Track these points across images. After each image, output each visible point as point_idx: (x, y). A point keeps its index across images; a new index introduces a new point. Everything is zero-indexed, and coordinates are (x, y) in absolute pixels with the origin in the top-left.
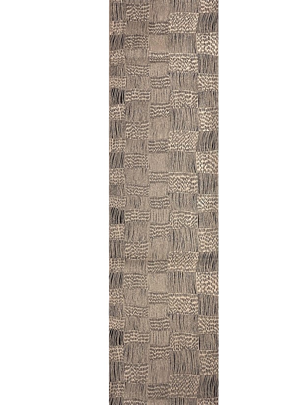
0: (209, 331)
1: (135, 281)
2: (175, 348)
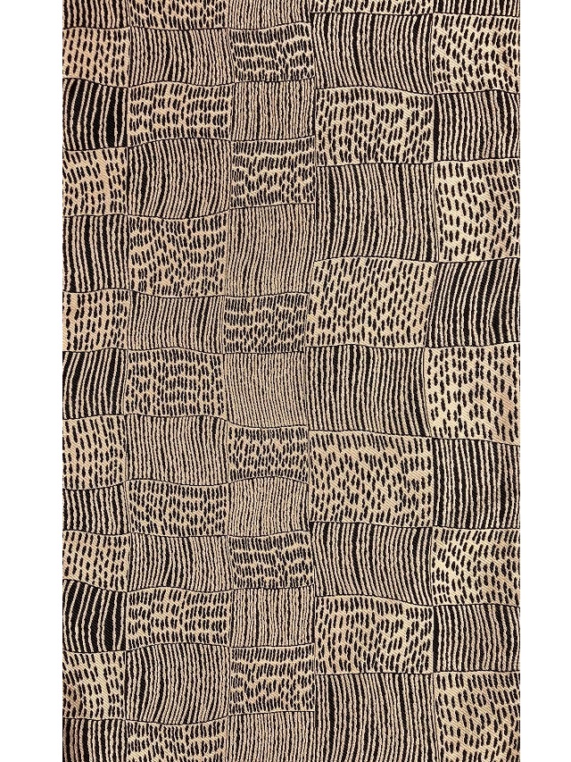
0: (475, 593)
1: (172, 385)
2: (336, 662)
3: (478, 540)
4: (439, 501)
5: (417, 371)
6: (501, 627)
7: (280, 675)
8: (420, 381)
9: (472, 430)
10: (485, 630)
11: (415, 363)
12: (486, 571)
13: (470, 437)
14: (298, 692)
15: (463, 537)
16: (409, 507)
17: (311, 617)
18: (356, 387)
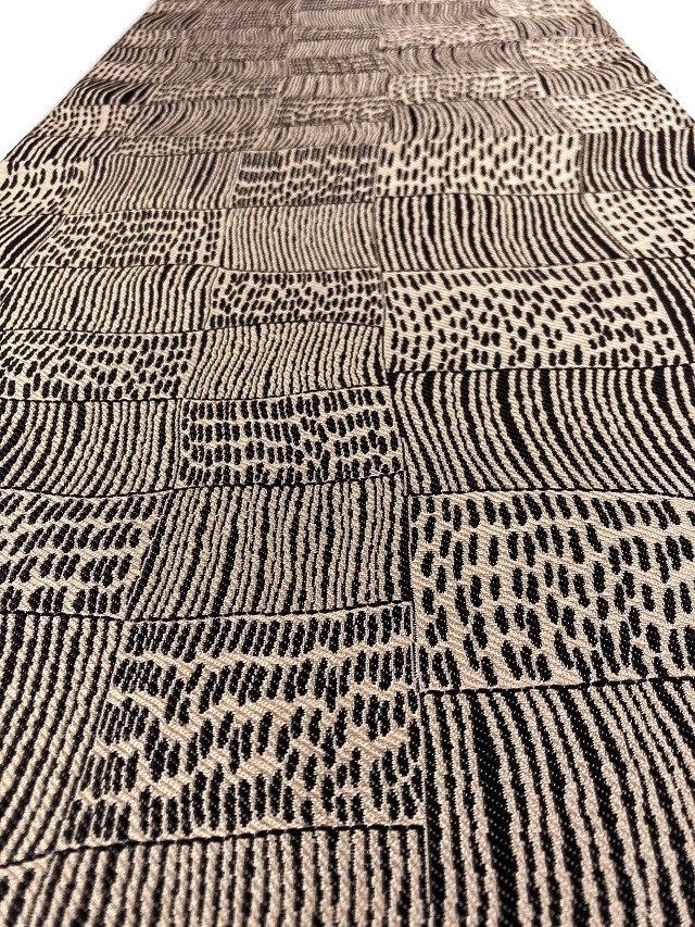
7: (290, 697)
14: (356, 755)
17: (397, 538)
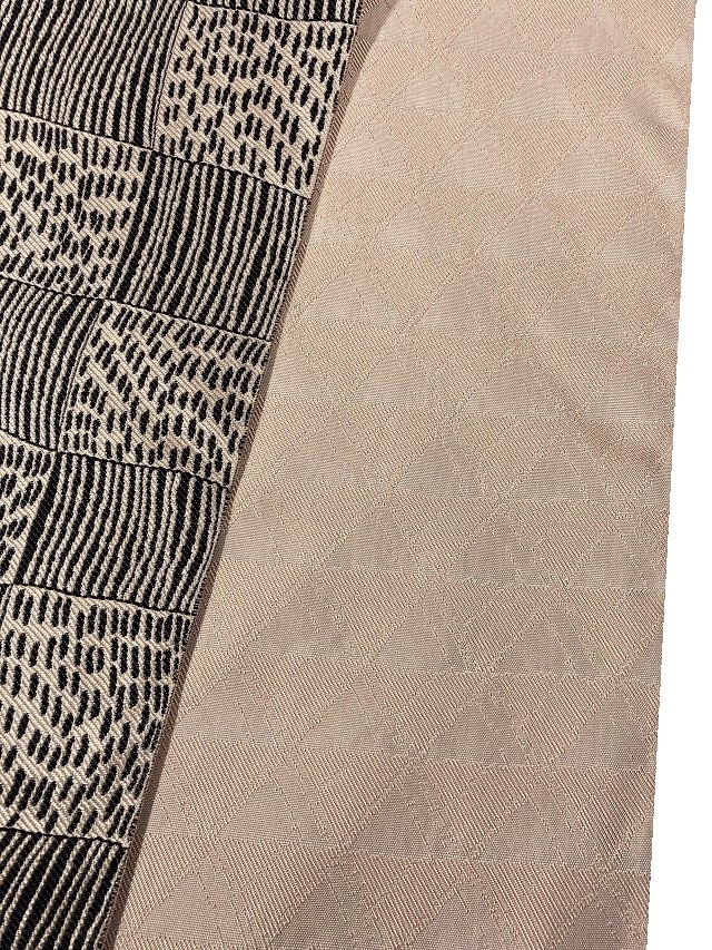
3: (186, 342)
4: (131, 255)
5: (162, 39)
6: (180, 519)
8: (163, 56)
9: (231, 154)
10: (146, 520)
11: (163, 24)
12: (183, 405)
13: (225, 165)
15: (156, 330)
16: (72, 257)
18: (43, 43)
